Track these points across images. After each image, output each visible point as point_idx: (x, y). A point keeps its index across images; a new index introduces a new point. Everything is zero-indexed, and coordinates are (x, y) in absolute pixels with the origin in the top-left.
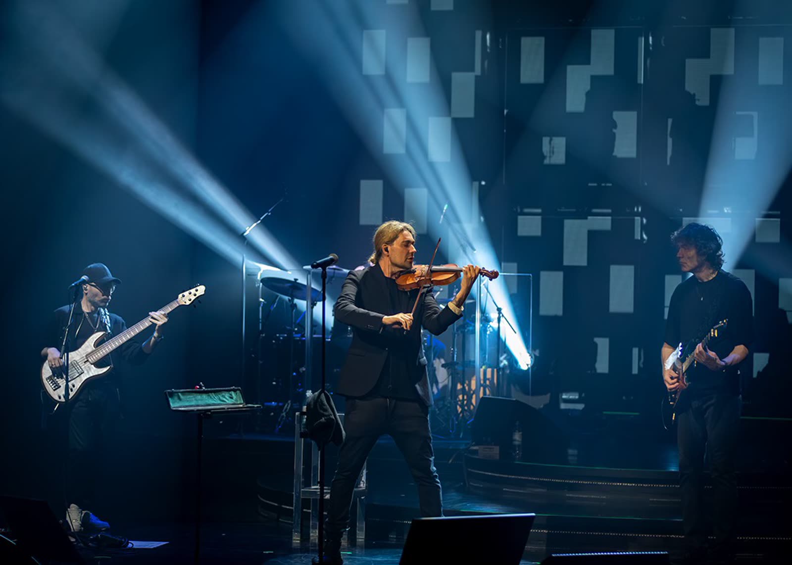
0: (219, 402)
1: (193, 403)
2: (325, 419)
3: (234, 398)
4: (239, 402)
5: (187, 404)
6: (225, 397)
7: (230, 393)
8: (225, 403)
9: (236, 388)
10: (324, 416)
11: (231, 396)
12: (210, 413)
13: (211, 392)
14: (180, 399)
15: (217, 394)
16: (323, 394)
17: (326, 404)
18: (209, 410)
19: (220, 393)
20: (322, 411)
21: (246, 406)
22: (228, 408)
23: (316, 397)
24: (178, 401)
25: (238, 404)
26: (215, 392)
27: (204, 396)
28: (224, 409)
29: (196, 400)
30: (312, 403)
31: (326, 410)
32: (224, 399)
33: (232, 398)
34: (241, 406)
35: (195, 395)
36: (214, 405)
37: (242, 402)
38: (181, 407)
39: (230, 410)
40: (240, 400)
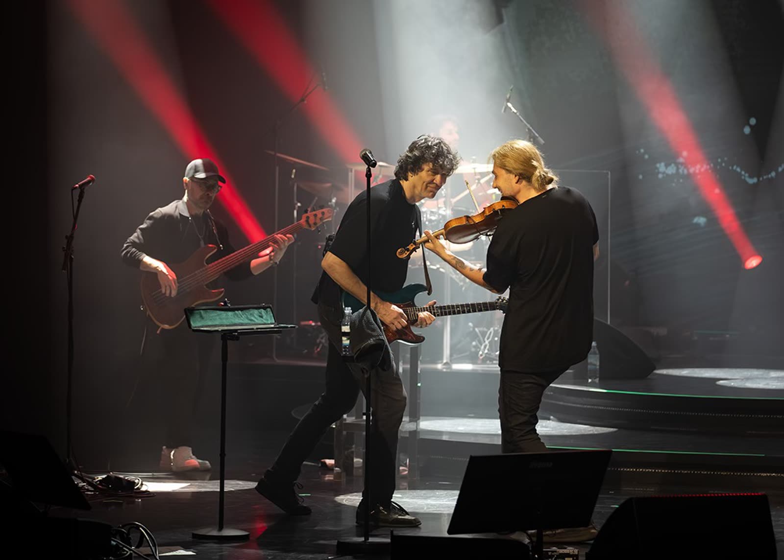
0: (247, 321)
1: (217, 323)
2: (374, 340)
3: (264, 317)
4: (269, 322)
5: (210, 323)
6: (254, 316)
7: (260, 310)
8: (253, 322)
9: (266, 306)
10: (372, 336)
11: (260, 315)
12: (236, 334)
13: (238, 309)
14: (202, 317)
15: (244, 311)
16: (369, 311)
17: (374, 322)
18: (236, 331)
19: (247, 311)
20: (369, 332)
21: (278, 326)
22: (257, 329)
23: (361, 314)
24: (199, 319)
25: (269, 324)
26: (242, 309)
27: (230, 313)
28: (253, 329)
29: (221, 319)
30: (357, 322)
31: (374, 330)
32: (253, 318)
33: (262, 317)
34: (273, 326)
35: (219, 312)
36: (242, 325)
37: (274, 322)
38: (202, 327)
39: (259, 330)
40: (271, 319)
